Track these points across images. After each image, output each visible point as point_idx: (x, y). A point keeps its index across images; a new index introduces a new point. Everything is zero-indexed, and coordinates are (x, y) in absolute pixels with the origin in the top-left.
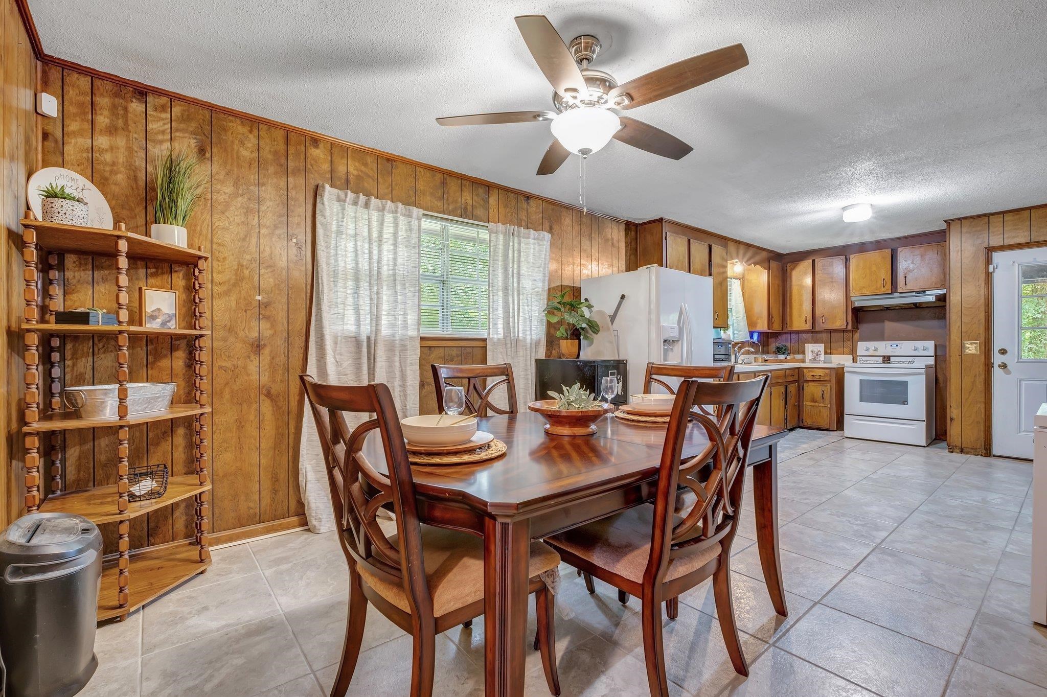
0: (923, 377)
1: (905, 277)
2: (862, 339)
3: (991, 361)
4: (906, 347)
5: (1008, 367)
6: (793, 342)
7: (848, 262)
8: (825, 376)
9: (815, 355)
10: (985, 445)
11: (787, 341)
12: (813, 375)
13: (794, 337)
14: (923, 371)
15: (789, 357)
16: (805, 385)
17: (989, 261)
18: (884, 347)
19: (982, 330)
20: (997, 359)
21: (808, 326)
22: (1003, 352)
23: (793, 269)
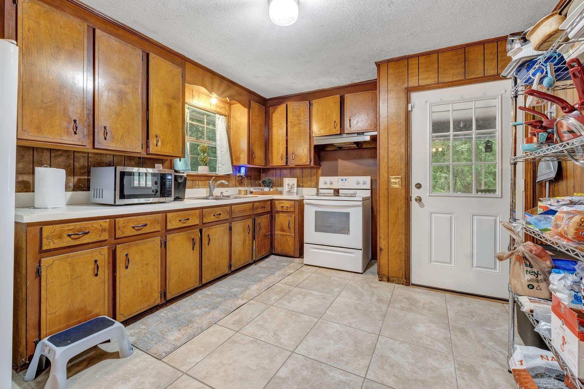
0: (360, 209)
1: (350, 120)
2: (323, 175)
3: (409, 195)
4: (352, 181)
5: (422, 201)
6: (278, 176)
7: (311, 107)
8: (290, 208)
9: (290, 187)
10: (405, 275)
11: (273, 176)
12: (282, 207)
13: (278, 173)
14: (360, 203)
15: (272, 190)
16: (277, 215)
17: (408, 101)
18: (336, 182)
19: (403, 166)
20: (415, 193)
21: (283, 163)
22: (419, 186)
23: (273, 112)
